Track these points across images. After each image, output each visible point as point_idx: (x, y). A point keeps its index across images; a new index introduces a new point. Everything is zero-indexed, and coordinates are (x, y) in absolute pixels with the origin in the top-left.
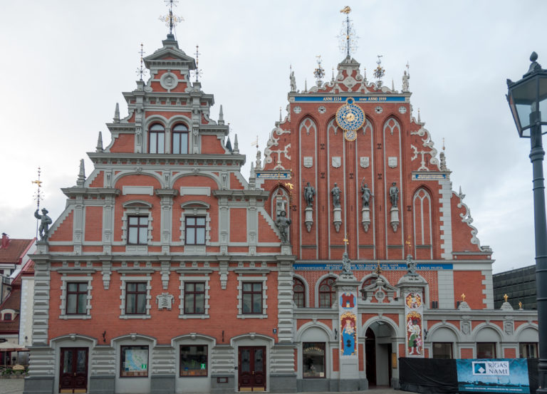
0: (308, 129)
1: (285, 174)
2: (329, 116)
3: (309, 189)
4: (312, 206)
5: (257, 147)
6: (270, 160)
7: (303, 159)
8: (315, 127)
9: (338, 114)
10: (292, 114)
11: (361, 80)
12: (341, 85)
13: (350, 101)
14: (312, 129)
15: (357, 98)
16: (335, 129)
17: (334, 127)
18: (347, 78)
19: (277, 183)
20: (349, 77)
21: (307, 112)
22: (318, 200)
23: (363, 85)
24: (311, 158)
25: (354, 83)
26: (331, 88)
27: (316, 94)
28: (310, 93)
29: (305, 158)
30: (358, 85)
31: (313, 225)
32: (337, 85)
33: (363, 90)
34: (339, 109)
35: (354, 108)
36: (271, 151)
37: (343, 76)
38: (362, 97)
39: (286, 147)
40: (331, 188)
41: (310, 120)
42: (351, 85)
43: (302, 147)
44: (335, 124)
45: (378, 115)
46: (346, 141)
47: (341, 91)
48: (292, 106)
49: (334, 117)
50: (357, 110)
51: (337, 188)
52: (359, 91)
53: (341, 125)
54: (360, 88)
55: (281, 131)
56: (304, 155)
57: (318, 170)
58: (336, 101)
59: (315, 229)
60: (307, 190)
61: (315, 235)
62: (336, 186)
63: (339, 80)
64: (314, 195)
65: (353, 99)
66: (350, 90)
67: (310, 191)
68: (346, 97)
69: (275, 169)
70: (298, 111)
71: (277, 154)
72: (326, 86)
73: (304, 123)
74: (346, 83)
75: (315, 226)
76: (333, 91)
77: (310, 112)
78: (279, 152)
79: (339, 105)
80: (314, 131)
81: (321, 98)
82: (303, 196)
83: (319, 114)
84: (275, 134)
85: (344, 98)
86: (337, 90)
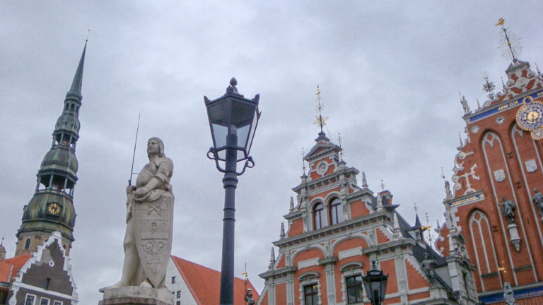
0: (491, 143)
1: (477, 196)
2: (510, 123)
3: (506, 203)
5: (444, 177)
6: (459, 186)
7: (493, 174)
8: (498, 138)
9: (518, 116)
10: (471, 135)
11: (533, 76)
12: (515, 90)
13: (528, 101)
14: (495, 142)
15: (534, 95)
16: (521, 133)
17: (518, 131)
18: (517, 81)
19: (471, 207)
20: (520, 78)
21: (484, 128)
22: (521, 213)
23: (537, 80)
24: (502, 171)
25: (527, 81)
26: (504, 96)
27: (490, 107)
28: (484, 109)
29: (496, 173)
30: (532, 83)
31: (521, 242)
32: (509, 91)
33: (539, 85)
34: (518, 112)
35: (534, 106)
36: (458, 178)
37: (513, 81)
38: (539, 92)
39: (472, 169)
40: (532, 196)
41: (491, 133)
42: (524, 85)
43: (489, 163)
44: (519, 128)
46: (536, 141)
47: (514, 94)
48: (469, 127)
49: (514, 122)
50: (538, 106)
51: (538, 194)
52: (535, 87)
53: (526, 128)
54: (535, 84)
55: (464, 155)
56: (493, 170)
57: (513, 180)
58: (512, 106)
59: (526, 247)
60: (504, 205)
61: (527, 254)
62: (536, 192)
63: (510, 86)
64: (514, 209)
65: (531, 98)
66: (524, 90)
67: (507, 206)
68: (522, 99)
69: (465, 194)
70: (476, 130)
71: (464, 178)
72: (499, 96)
73: (485, 139)
74: (518, 85)
75: (525, 243)
76: (506, 99)
77: (488, 126)
78: (466, 175)
79: (518, 108)
80: (498, 143)
81: (496, 109)
83: (498, 125)
84: (459, 160)
85: (520, 100)
86: (511, 95)
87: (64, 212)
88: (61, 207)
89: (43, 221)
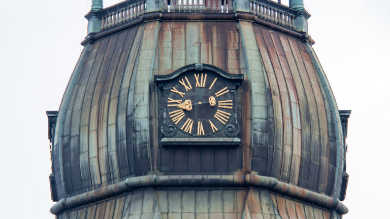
87: (258, 112)
88: (239, 84)
89: (156, 187)
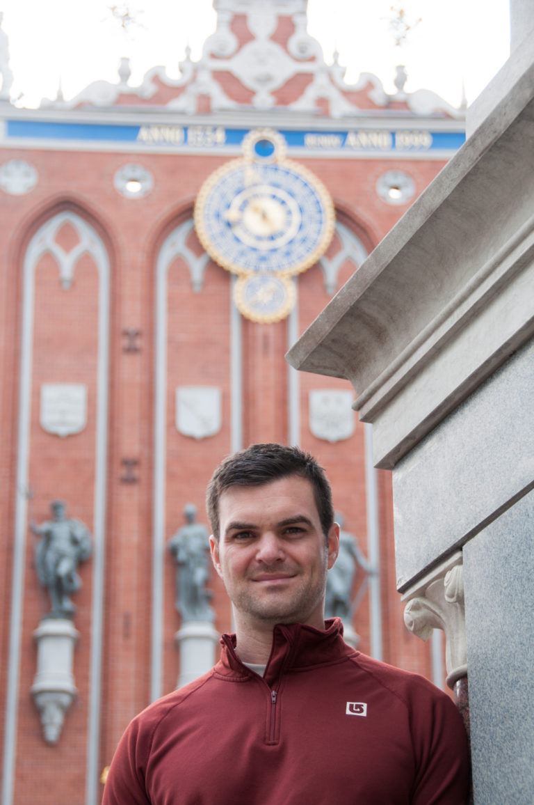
0: (67, 263)
2: (167, 209)
3: (62, 531)
4: (69, 615)
7: (37, 395)
8: (100, 253)
9: (207, 199)
11: (312, 59)
12: (226, 79)
13: (263, 148)
14: (85, 265)
15: (295, 137)
16: (197, 268)
17: (189, 256)
18: (248, 49)
20: (262, 44)
21: (59, 187)
22: (107, 585)
23: (321, 80)
24: (77, 393)
25: (283, 68)
26: (177, 91)
27: (106, 110)
28: (80, 107)
29: (49, 393)
30: (299, 83)
31: (74, 709)
32: (205, 78)
33: (323, 102)
34: (213, 180)
35: (279, 178)
37: (231, 42)
40: (171, 529)
41: (79, 222)
42: (268, 79)
43: (38, 342)
44: (195, 244)
45: (392, 213)
46: (246, 322)
47: (220, 100)
49: (187, 212)
50: (297, 187)
52: (305, 103)
53: (223, 251)
54: (311, 92)
56: (41, 377)
57: (112, 445)
58: (199, 143)
59: (84, 729)
60: (48, 537)
61: (81, 758)
62: (189, 519)
63: (213, 56)
64: (83, 563)
65: (278, 141)
66: (264, 99)
67: (62, 543)
68: (245, 131)
72: (156, 79)
73: (48, 235)
74: (244, 67)
75: (85, 713)
76: (184, 103)
77: (76, 187)
79: (216, 162)
80: (94, 273)
81: (130, 131)
82: (31, 566)
83: (117, 198)
85: (234, 135)
86: (207, 97)
